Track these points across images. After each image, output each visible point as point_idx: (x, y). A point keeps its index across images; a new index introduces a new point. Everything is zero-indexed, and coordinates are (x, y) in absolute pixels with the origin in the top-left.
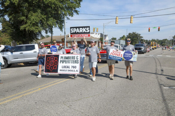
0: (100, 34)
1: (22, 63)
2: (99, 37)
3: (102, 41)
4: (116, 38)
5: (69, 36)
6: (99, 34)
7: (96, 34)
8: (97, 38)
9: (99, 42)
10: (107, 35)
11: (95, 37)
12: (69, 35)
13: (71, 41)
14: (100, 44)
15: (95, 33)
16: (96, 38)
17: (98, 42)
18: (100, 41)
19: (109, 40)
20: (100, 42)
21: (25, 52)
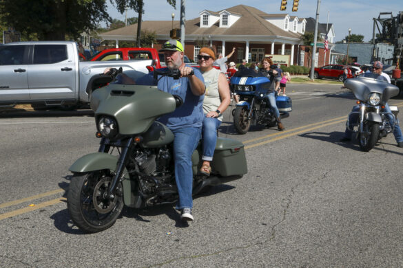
0: (304, 22)
1: (30, 105)
2: (299, 29)
3: (309, 43)
4: (362, 37)
5: (198, 25)
6: (300, 21)
7: (292, 19)
8: (295, 32)
9: (301, 49)
10: (330, 25)
11: (287, 30)
12: (199, 19)
13: (206, 39)
14: (303, 53)
15: (287, 17)
16: (289, 34)
17: (296, 46)
18: (302, 43)
19: (338, 43)
20: (304, 48)
21: (32, 69)
